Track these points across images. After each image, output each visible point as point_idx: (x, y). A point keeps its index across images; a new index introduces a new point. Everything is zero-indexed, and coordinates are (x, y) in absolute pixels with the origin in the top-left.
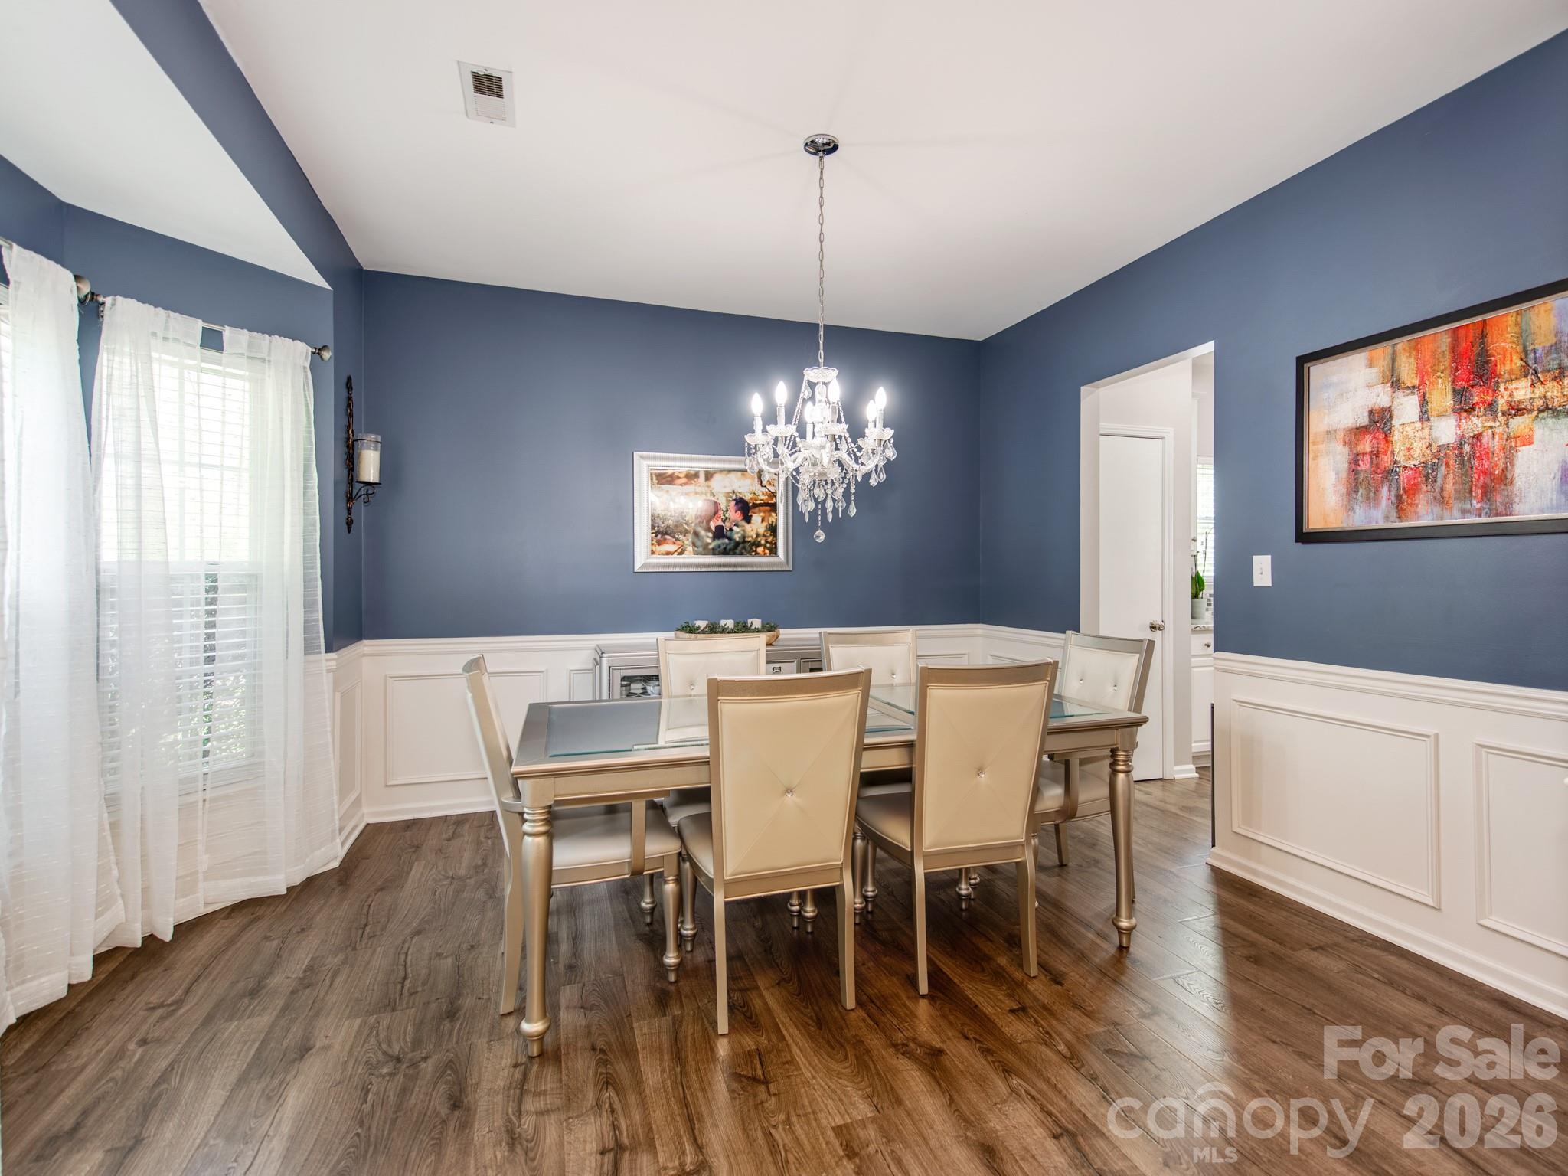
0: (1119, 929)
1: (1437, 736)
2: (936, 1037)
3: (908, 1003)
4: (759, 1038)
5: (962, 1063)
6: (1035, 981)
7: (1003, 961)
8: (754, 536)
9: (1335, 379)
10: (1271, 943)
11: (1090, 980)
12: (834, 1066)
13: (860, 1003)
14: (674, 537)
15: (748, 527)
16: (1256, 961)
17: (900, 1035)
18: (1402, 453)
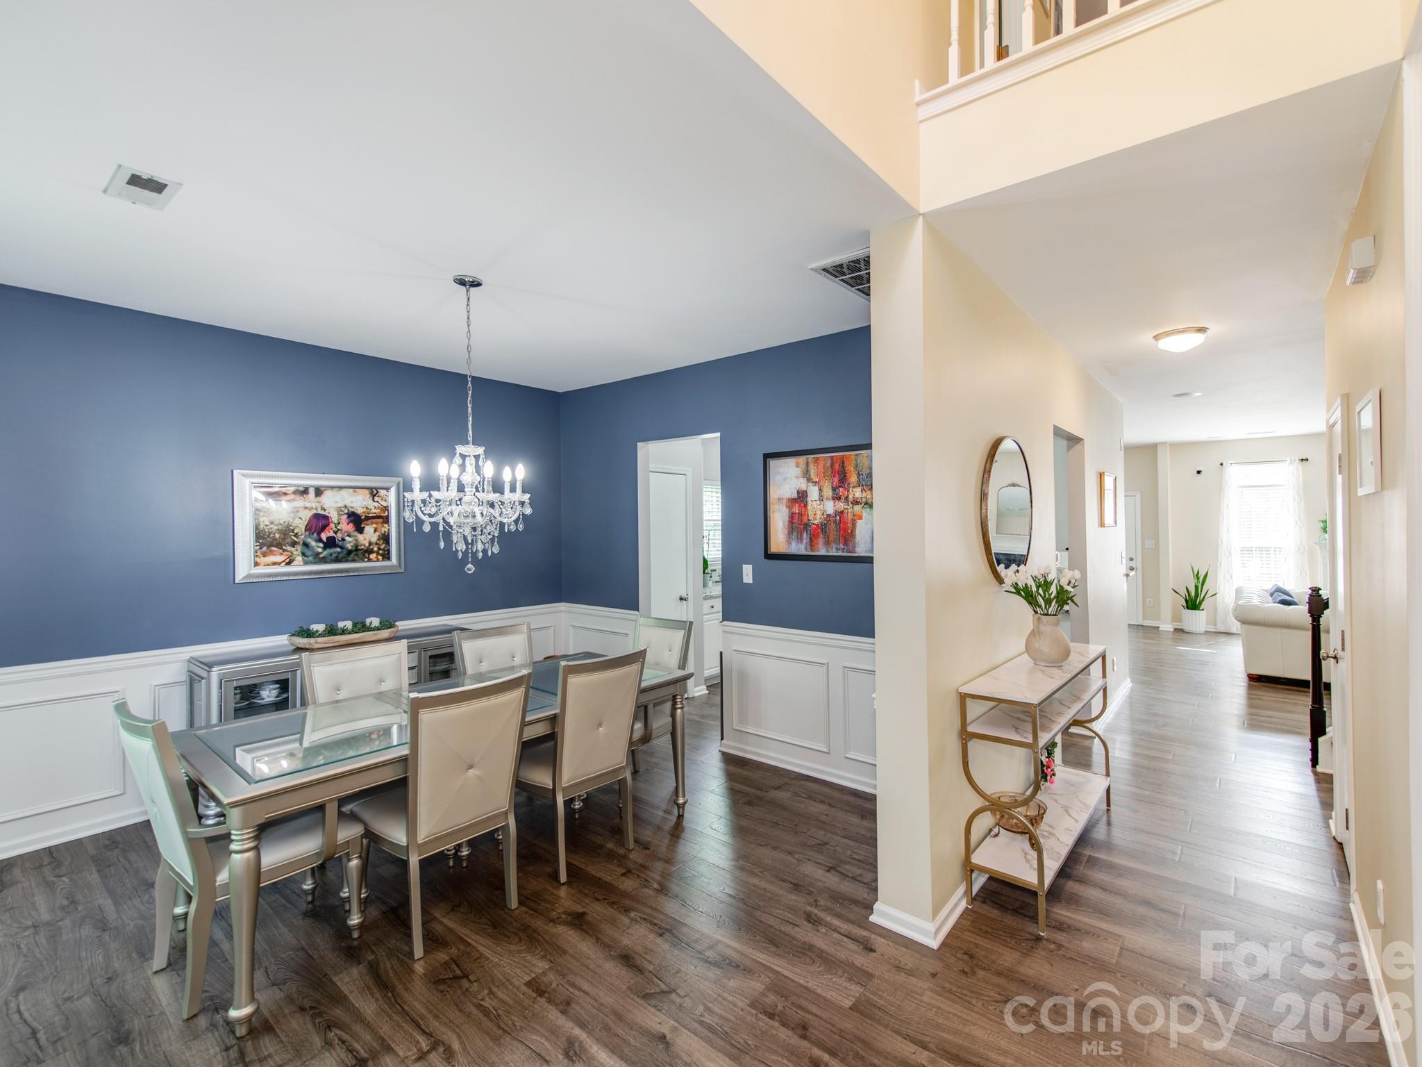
0: (678, 805)
1: (828, 663)
2: (577, 906)
3: (554, 891)
4: (449, 951)
5: (599, 916)
6: (633, 852)
7: (610, 845)
8: (367, 545)
9: (781, 470)
10: (756, 791)
11: (665, 841)
12: (513, 947)
13: (521, 903)
14: (281, 548)
15: (360, 537)
16: (750, 803)
17: (554, 913)
18: (812, 516)
